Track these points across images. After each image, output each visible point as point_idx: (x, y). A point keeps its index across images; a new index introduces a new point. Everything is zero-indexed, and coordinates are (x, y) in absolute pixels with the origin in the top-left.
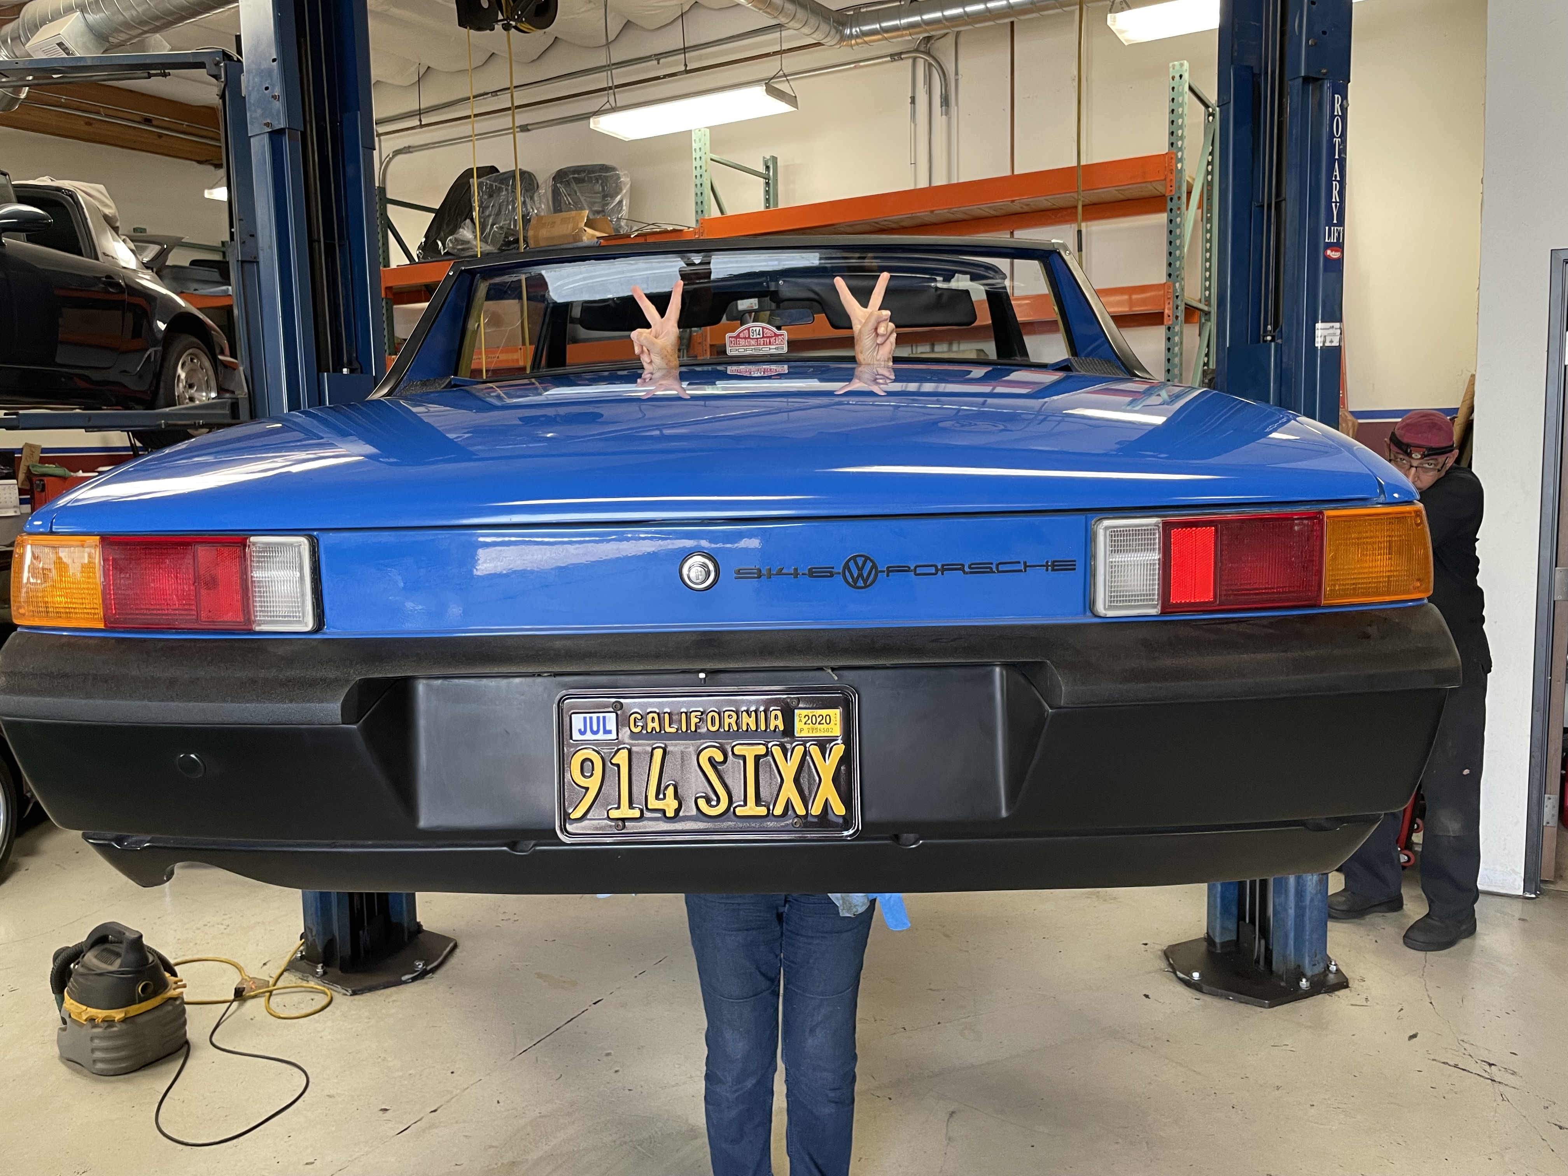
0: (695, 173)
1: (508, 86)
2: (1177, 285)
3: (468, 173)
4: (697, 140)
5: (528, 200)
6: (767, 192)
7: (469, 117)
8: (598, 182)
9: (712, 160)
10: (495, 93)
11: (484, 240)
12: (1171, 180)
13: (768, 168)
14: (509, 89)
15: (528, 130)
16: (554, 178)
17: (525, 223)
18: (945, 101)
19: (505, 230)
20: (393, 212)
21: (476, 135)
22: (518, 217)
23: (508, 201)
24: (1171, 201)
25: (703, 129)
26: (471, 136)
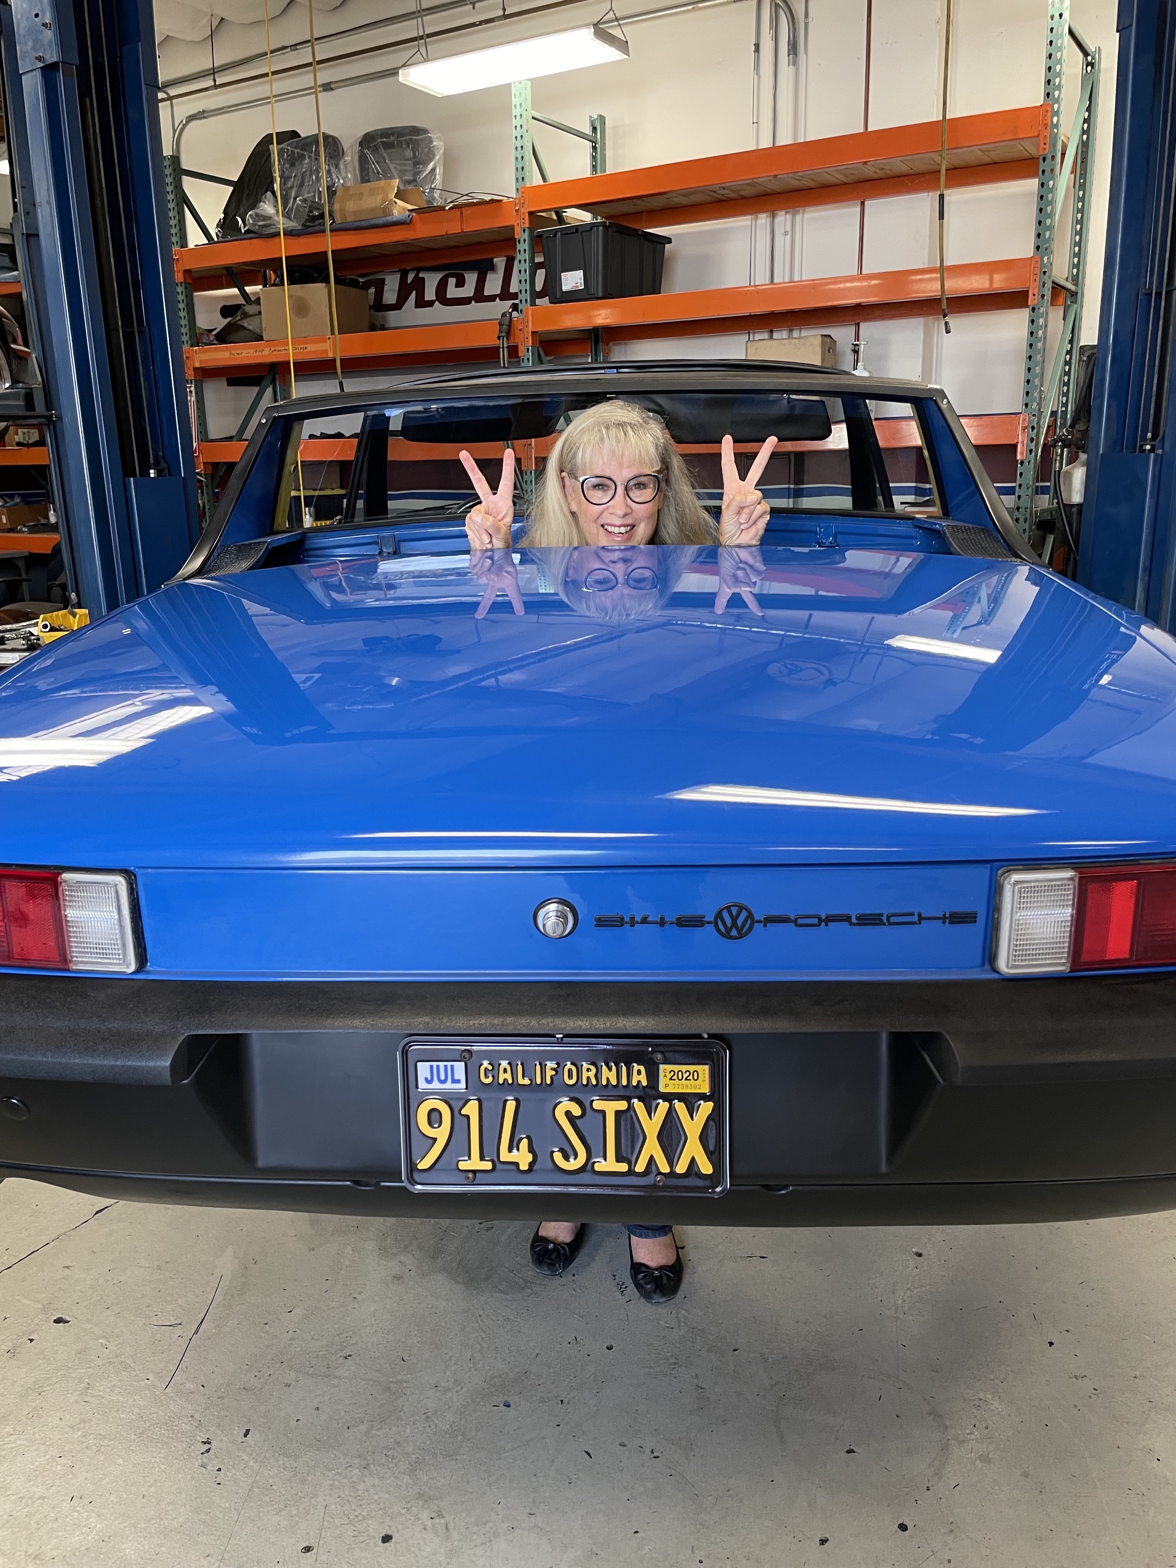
0: (515, 133)
1: (309, 38)
2: (1045, 259)
3: (268, 139)
4: (518, 95)
5: (333, 169)
6: (594, 158)
7: (266, 75)
8: (408, 147)
9: (533, 118)
10: (294, 47)
11: (287, 216)
12: (1045, 136)
13: (594, 129)
14: (308, 41)
15: (332, 89)
16: (360, 144)
17: (330, 195)
18: (793, 48)
19: (309, 203)
20: (189, 185)
21: (275, 96)
22: (323, 188)
23: (311, 170)
24: (1044, 161)
25: (523, 82)
26: (269, 98)
